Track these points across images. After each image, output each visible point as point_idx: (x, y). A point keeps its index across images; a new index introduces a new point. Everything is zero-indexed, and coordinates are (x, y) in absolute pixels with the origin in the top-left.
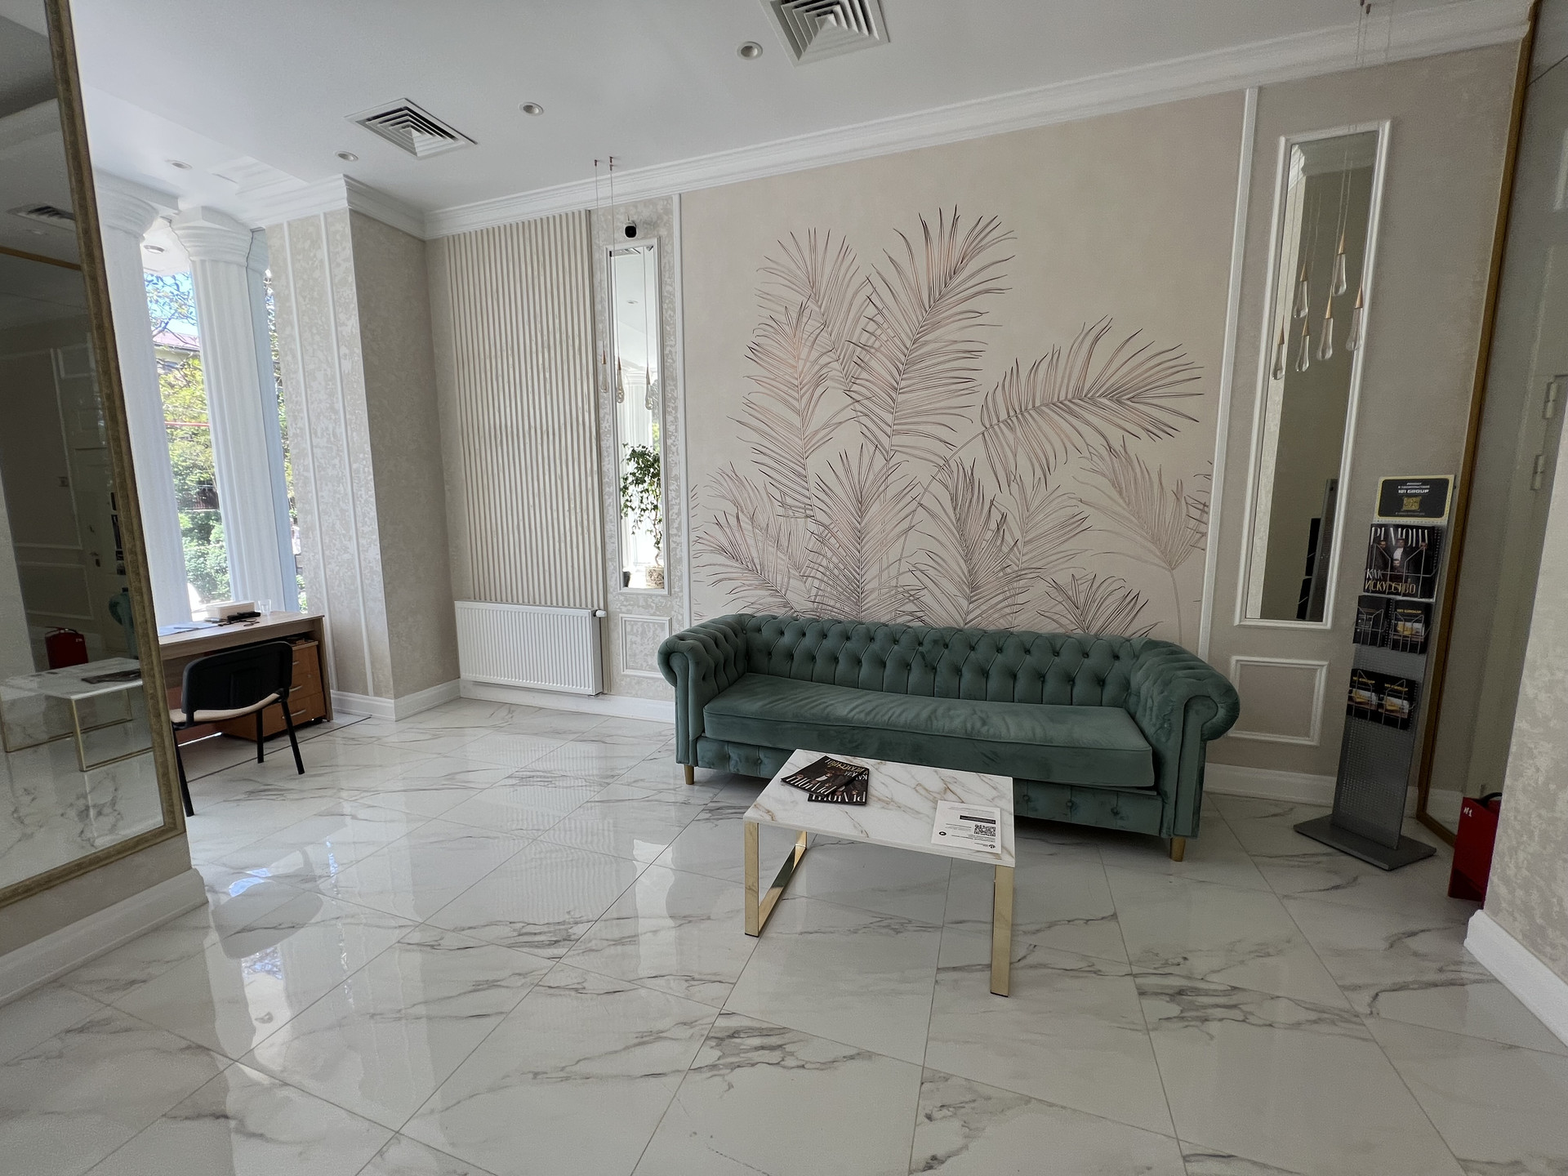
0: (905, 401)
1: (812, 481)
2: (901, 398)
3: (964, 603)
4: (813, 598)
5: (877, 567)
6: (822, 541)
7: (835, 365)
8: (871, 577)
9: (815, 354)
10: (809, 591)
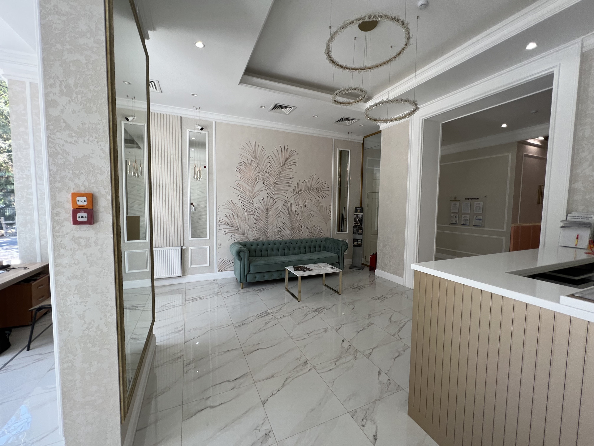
0: (276, 187)
1: (255, 204)
2: (276, 186)
3: (291, 234)
4: (255, 236)
5: (271, 226)
6: (257, 220)
7: (261, 176)
8: (270, 229)
9: (255, 173)
10: (254, 234)
